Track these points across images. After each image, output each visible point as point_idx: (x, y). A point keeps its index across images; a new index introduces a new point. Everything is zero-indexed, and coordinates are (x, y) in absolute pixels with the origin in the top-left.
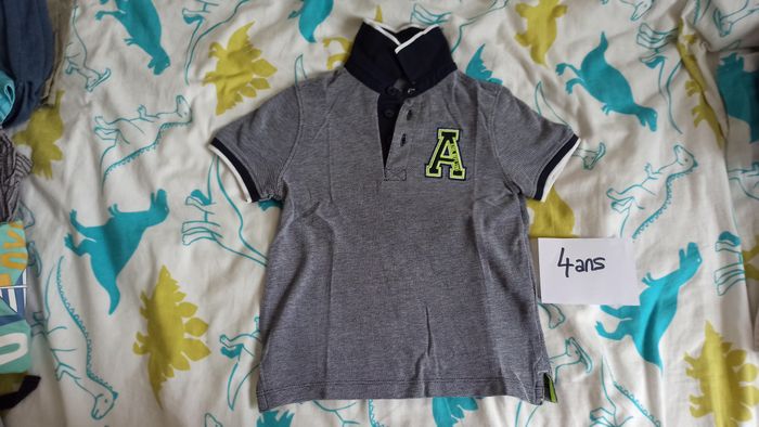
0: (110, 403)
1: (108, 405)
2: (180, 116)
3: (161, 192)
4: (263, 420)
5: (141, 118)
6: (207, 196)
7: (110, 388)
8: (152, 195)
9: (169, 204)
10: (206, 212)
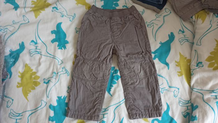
0: (11, 102)
1: (11, 103)
2: (25, 21)
3: (23, 43)
4: (58, 100)
5: (14, 24)
6: (36, 42)
7: (11, 98)
8: (20, 44)
9: (25, 45)
10: (36, 47)
